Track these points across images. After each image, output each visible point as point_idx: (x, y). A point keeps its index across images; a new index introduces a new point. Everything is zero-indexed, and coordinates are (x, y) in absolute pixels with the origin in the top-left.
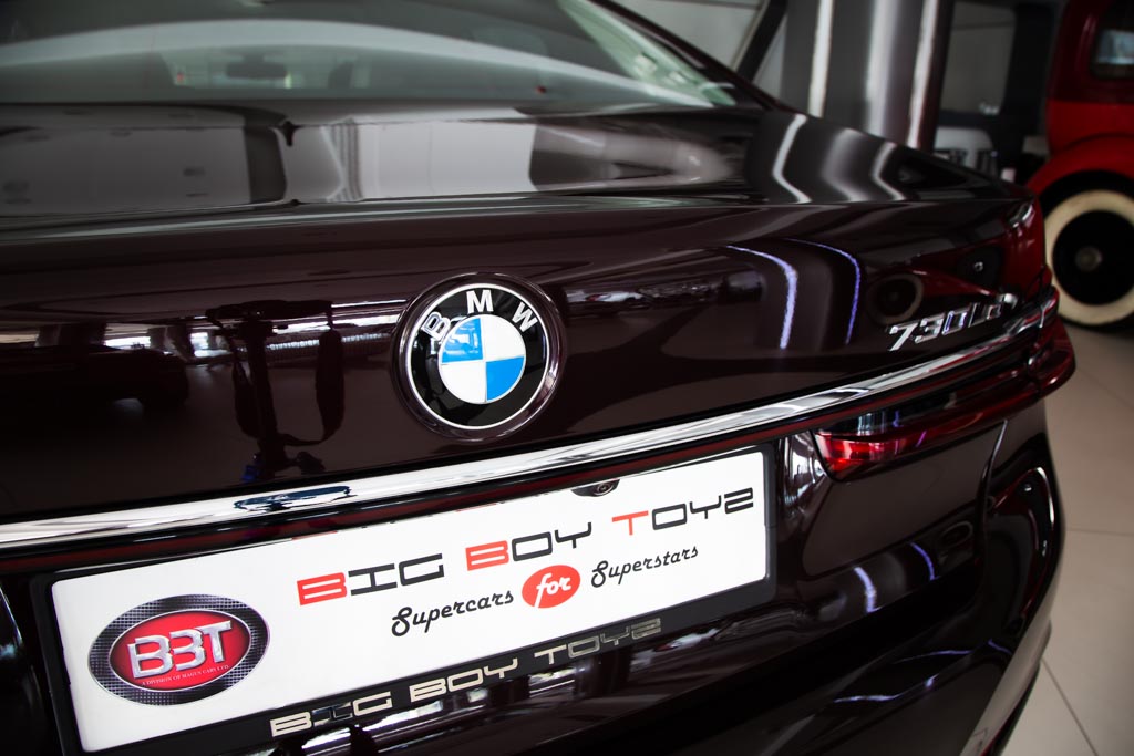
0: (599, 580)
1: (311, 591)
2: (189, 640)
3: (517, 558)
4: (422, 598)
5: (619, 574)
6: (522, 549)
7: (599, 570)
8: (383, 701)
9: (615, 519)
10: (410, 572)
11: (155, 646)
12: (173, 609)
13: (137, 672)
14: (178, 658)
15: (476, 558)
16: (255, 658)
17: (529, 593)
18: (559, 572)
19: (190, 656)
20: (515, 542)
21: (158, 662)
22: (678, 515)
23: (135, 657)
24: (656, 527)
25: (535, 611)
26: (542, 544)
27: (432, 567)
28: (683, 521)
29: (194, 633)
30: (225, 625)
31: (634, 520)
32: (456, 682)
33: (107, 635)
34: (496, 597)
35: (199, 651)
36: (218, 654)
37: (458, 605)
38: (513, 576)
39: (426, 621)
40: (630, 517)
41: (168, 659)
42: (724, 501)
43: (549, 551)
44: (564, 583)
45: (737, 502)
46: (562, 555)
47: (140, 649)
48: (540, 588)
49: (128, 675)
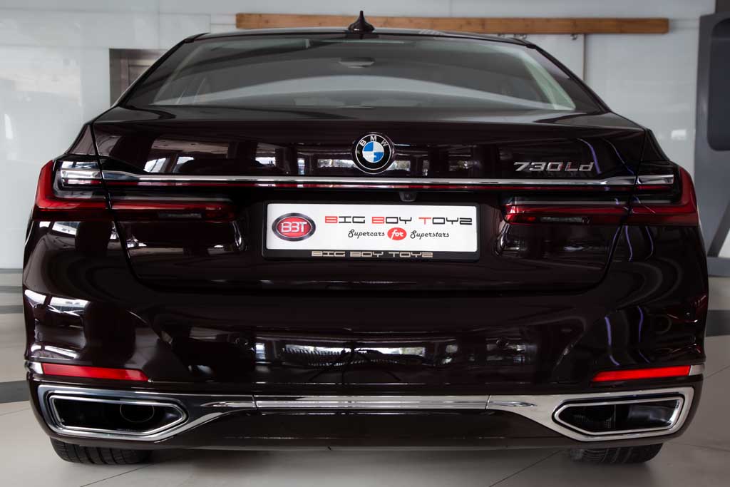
0: (413, 236)
1: (329, 220)
2: (296, 225)
3: (387, 223)
4: (358, 228)
5: (421, 236)
6: (389, 220)
7: (413, 233)
8: (342, 254)
9: (420, 218)
10: (356, 220)
11: (287, 225)
12: (294, 216)
13: (283, 231)
14: (293, 229)
15: (375, 220)
16: (311, 234)
17: (390, 233)
18: (400, 230)
19: (296, 229)
20: (387, 218)
21: (287, 229)
22: (442, 221)
23: (283, 227)
24: (434, 223)
25: (391, 240)
26: (395, 220)
27: (362, 220)
28: (444, 223)
29: (298, 223)
30: (305, 223)
31: (427, 220)
32: (364, 254)
33: (278, 220)
34: (379, 233)
35: (298, 228)
36: (303, 230)
37: (368, 233)
38: (386, 228)
39: (358, 235)
40: (425, 218)
41: (290, 228)
42: (459, 220)
43: (397, 223)
44: (401, 234)
45: (464, 221)
46: (401, 225)
47: (284, 225)
48: (394, 233)
49: (280, 231)
